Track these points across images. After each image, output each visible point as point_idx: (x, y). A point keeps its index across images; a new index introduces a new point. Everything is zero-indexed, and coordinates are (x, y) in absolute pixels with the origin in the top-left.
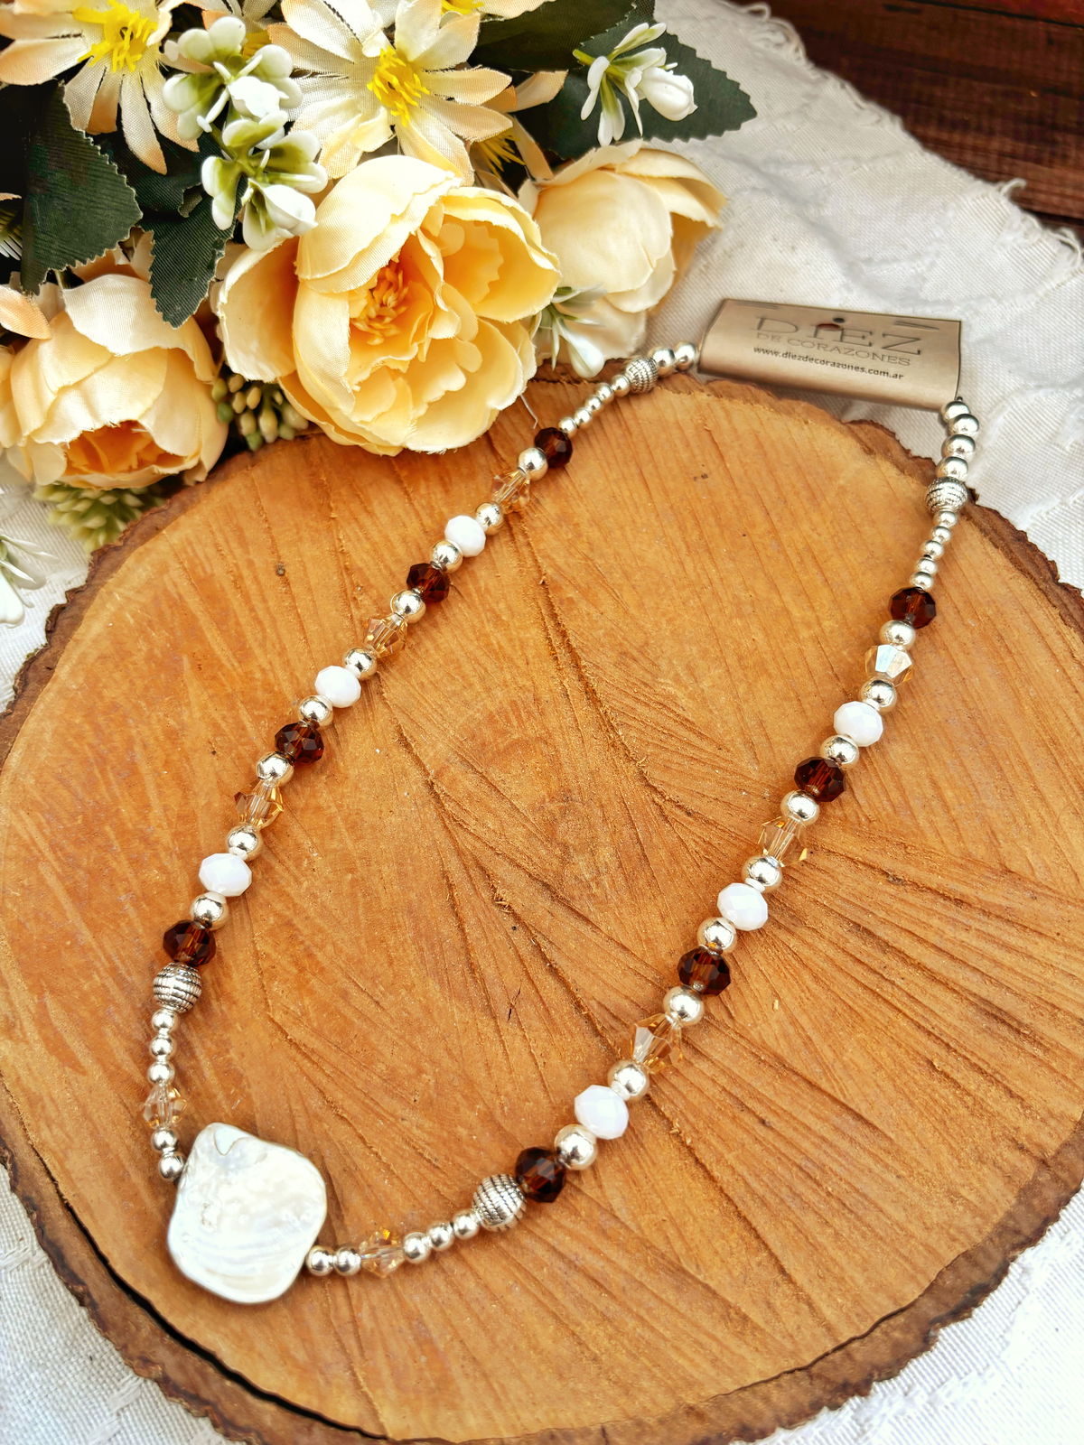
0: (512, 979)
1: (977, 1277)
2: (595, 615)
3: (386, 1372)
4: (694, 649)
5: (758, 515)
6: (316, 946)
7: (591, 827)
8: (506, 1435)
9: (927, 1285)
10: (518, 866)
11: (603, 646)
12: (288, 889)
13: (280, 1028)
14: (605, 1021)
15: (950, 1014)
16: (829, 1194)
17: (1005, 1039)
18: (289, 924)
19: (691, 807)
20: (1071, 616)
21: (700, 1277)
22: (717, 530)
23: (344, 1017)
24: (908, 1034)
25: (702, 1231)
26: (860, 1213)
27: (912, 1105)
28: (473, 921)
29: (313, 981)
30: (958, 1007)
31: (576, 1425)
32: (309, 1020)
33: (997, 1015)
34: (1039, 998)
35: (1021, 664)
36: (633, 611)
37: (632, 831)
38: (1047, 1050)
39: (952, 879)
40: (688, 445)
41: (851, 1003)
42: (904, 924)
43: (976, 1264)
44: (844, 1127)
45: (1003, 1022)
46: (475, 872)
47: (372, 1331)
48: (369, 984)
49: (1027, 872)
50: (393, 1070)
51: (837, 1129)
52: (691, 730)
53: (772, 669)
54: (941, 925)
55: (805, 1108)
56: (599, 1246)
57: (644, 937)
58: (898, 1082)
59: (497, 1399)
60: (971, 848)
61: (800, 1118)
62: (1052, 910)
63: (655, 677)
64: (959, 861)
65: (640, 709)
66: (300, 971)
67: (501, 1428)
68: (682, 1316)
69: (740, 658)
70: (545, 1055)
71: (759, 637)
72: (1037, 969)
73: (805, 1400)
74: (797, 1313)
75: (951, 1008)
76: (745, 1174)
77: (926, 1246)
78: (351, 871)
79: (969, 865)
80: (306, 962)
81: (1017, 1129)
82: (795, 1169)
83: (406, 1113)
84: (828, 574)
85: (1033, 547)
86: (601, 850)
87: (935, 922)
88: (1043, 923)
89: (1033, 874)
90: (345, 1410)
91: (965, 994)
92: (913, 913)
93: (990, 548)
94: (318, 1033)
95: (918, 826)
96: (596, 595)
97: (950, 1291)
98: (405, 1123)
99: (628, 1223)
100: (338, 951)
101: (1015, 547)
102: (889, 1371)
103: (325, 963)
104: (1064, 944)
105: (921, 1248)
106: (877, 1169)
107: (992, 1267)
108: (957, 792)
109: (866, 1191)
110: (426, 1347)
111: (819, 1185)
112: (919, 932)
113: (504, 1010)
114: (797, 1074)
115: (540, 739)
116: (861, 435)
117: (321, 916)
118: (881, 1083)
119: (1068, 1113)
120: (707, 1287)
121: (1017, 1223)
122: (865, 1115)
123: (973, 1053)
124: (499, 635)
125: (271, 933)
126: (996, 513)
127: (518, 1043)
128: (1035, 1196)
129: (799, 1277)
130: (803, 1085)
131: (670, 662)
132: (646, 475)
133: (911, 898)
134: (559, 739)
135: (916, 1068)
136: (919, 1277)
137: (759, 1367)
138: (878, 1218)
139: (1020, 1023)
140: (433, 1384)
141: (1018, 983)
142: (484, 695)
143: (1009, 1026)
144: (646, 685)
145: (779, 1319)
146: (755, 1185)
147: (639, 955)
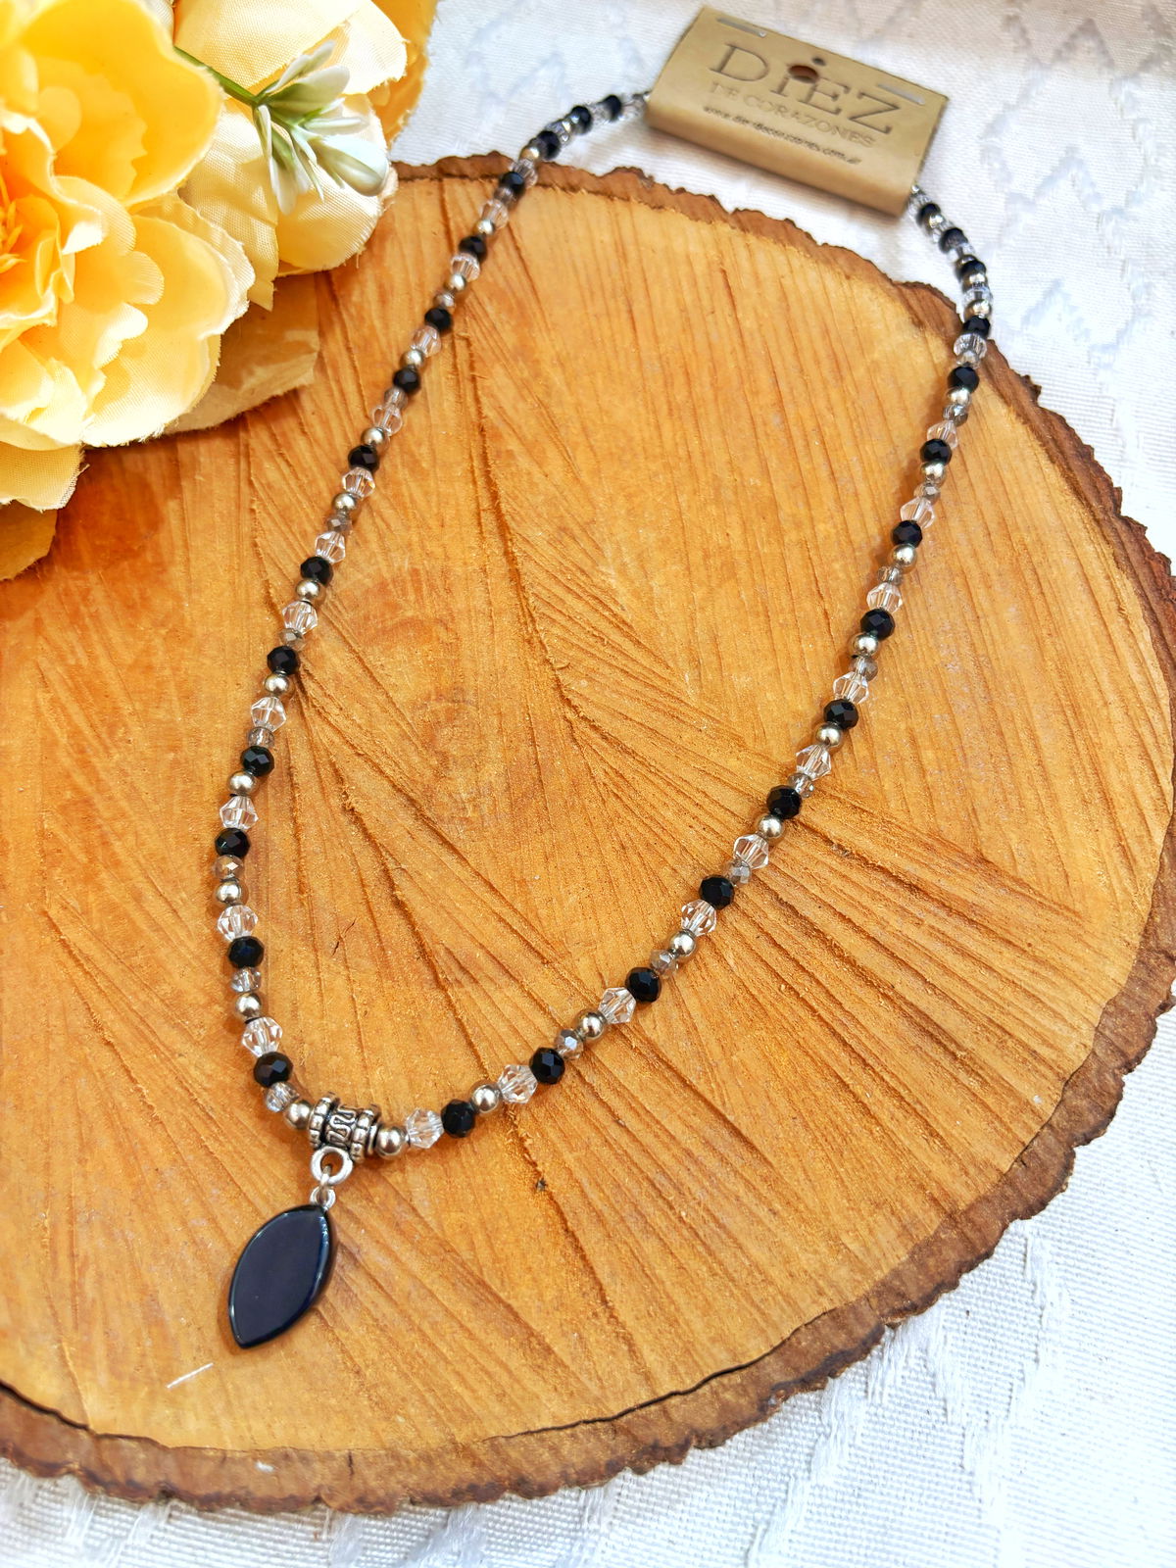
0: (347, 904)
1: (840, 1340)
2: (537, 476)
3: (100, 1351)
4: (653, 536)
5: (764, 380)
6: (116, 834)
7: (482, 737)
8: (230, 1447)
9: (777, 1343)
10: (382, 772)
11: (539, 515)
12: (94, 760)
13: (54, 926)
14: (451, 972)
15: (877, 1023)
16: (680, 1218)
17: (937, 1063)
18: (88, 802)
19: (606, 728)
20: (1128, 558)
21: (503, 1295)
22: (709, 394)
23: (132, 922)
24: (819, 1040)
25: (517, 1241)
26: (713, 1247)
27: (806, 1126)
28: (313, 831)
29: (104, 875)
30: (888, 1015)
31: (318, 1448)
32: (89, 921)
33: (931, 1031)
34: (990, 1021)
35: (1054, 609)
36: (585, 477)
37: (530, 749)
38: (984, 1083)
39: (912, 859)
40: (695, 284)
41: (755, 992)
42: (840, 908)
43: (843, 1327)
44: (719, 1144)
45: (939, 1043)
46: (326, 772)
47: (94, 1301)
48: (169, 888)
49: (1005, 863)
50: (179, 995)
51: (707, 1143)
52: (628, 636)
53: (743, 573)
54: (888, 914)
55: (673, 1111)
56: (389, 1241)
57: (518, 876)
58: (795, 1097)
59: (229, 1403)
60: (943, 824)
61: (664, 1122)
62: (1028, 915)
63: (595, 564)
64: (925, 839)
65: (569, 599)
66: (91, 861)
67: (226, 1438)
68: (471, 1335)
69: (706, 556)
70: (370, 1003)
71: (736, 533)
72: (995, 984)
73: (603, 1457)
74: (613, 1353)
75: (878, 1017)
76: (585, 1182)
77: (787, 1297)
78: (174, 749)
79: (937, 846)
80: (100, 853)
81: (928, 1173)
82: (645, 1184)
83: (187, 1048)
84: (835, 466)
85: (1100, 470)
86: (488, 766)
87: (879, 909)
88: (1013, 930)
89: (1015, 867)
90: (44, 1387)
91: (899, 1002)
92: (854, 893)
93: (1044, 461)
94: (97, 936)
95: (881, 790)
96: (544, 451)
97: (803, 1354)
98: (181, 1059)
99: (428, 1219)
100: (140, 844)
101: (1076, 463)
102: (711, 1440)
103: (122, 855)
104: (1036, 960)
105: (780, 1298)
106: (748, 1199)
107: (861, 1332)
108: (940, 754)
109: (725, 1221)
110: (155, 1330)
111: (671, 1208)
112: (857, 918)
113: (330, 940)
114: (670, 1067)
115: (440, 621)
116: (913, 302)
117: (128, 798)
118: (773, 1095)
119: (995, 1163)
120: (509, 1307)
121: (903, 1283)
122: (744, 1132)
123: (893, 1075)
124: (413, 485)
125: (63, 809)
126: (1062, 419)
127: (340, 982)
128: (932, 1254)
129: (625, 1314)
130: (676, 1083)
131: (619, 549)
132: (636, 314)
133: (855, 876)
134: (464, 626)
135: (820, 1083)
136: (770, 1331)
137: (553, 1410)
138: (736, 1256)
139: (959, 1047)
140: (155, 1374)
141: (970, 998)
142: (380, 558)
143: (945, 1047)
144: (583, 572)
145: (589, 1358)
146: (594, 1196)
147: (507, 898)
